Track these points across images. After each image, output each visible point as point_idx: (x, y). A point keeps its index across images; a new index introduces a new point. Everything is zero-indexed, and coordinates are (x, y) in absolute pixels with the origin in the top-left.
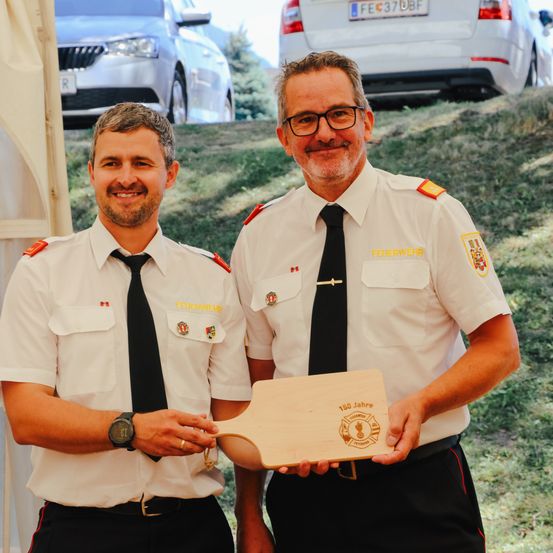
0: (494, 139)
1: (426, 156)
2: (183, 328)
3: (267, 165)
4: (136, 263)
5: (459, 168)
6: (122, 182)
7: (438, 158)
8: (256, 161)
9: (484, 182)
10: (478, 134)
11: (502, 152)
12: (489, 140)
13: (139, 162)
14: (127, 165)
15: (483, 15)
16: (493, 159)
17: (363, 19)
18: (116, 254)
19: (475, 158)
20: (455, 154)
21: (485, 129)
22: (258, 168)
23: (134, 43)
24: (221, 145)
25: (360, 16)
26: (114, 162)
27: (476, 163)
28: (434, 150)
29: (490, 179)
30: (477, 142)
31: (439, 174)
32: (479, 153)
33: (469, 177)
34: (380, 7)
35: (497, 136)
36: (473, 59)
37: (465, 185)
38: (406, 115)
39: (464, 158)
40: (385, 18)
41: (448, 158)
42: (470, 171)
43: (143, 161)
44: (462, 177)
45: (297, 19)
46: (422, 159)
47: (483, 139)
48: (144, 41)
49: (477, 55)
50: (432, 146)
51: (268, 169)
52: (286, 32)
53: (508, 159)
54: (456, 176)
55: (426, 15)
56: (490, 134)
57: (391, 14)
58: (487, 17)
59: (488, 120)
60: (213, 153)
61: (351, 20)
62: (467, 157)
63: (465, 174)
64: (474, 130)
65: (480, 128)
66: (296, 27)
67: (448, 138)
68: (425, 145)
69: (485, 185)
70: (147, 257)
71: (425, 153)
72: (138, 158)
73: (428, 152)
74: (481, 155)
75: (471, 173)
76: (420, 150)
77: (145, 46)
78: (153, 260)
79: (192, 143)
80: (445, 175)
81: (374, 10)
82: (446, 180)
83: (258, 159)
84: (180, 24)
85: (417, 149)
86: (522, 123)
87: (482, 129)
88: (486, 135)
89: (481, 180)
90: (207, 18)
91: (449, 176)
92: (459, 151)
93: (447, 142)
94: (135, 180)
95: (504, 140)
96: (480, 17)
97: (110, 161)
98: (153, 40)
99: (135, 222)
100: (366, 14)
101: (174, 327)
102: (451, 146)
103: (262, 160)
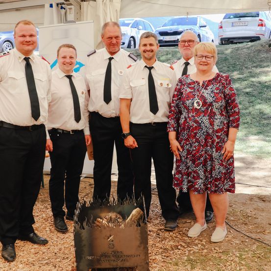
2: (161, 84)
4: (150, 68)
6: (147, 49)
13: (151, 45)
14: (148, 46)
18: (146, 66)
26: (145, 45)
36: (256, 34)
55: (247, 25)
70: (153, 67)
94: (150, 49)
99: (150, 59)
101: (159, 84)
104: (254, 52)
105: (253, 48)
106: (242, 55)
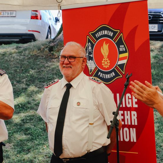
0: (25, 55)
1: (4, 60)
5: (12, 64)
7: (7, 60)
9: (19, 68)
10: (20, 54)
11: (26, 59)
12: (23, 56)
15: (32, 18)
16: (23, 61)
19: (18, 61)
21: (23, 52)
28: (6, 58)
29: (21, 67)
30: (19, 56)
31: (6, 65)
32: (19, 59)
33: (15, 67)
34: (1, 13)
36: (29, 31)
37: (13, 69)
39: (15, 61)
40: (2, 17)
41: (10, 61)
42: (16, 64)
46: (2, 60)
47: (21, 55)
49: (31, 30)
50: (6, 57)
53: (27, 62)
54: (11, 66)
55: (15, 17)
56: (24, 54)
57: (4, 16)
58: (34, 19)
59: (24, 50)
62: (16, 60)
63: (14, 66)
64: (19, 52)
65: (21, 52)
68: (4, 56)
69: (19, 69)
71: (4, 59)
74: (20, 60)
75: (15, 66)
80: (8, 65)
82: (8, 67)
85: (1, 57)
86: (33, 51)
88: (22, 54)
89: (18, 68)
91: (9, 66)
92: (13, 59)
93: (11, 56)
95: (27, 56)
96: (31, 18)
102: (11, 57)
104: (29, 58)
105: (27, 52)
106: (12, 63)
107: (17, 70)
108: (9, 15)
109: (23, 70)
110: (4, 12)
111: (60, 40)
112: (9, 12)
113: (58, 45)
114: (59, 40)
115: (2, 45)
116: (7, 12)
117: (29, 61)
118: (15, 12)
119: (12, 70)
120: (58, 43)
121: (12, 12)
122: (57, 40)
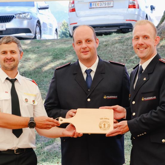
1: (107, 50)
2: (26, 100)
3: (59, 52)
4: (13, 81)
5: (116, 54)
6: (8, 58)
7: (110, 51)
8: (55, 51)
9: (123, 58)
10: (123, 44)
11: (129, 49)
12: (125, 45)
13: (12, 52)
14: (9, 53)
16: (127, 51)
17: (93, 8)
18: (7, 79)
19: (121, 51)
20: (115, 50)
21: (125, 42)
22: (56, 53)
23: (24, 15)
24: (46, 46)
25: (92, 7)
26: (5, 53)
27: (121, 52)
28: (109, 48)
30: (122, 46)
31: (110, 56)
32: (122, 49)
34: (99, 4)
35: (128, 44)
36: (127, 20)
37: (117, 59)
38: (103, 38)
39: (118, 51)
40: (100, 8)
41: (113, 51)
43: (13, 52)
44: (116, 57)
45: (74, 8)
46: (105, 51)
47: (124, 45)
48: (27, 14)
49: (128, 19)
50: (108, 47)
51: (59, 54)
52: (70, 12)
53: (131, 51)
54: (115, 56)
55: (112, 7)
57: (102, 6)
58: (131, 8)
59: (126, 39)
60: (43, 49)
61: (90, 8)
62: (119, 51)
63: (117, 56)
64: (121, 42)
65: (123, 42)
66: (73, 10)
67: (113, 45)
68: (106, 47)
69: (123, 59)
70: (16, 79)
71: (106, 49)
72: (12, 51)
73: (107, 49)
74: (123, 50)
75: (119, 56)
76: (105, 48)
77: (27, 15)
78: (18, 80)
79: (37, 46)
81: (97, 5)
83: (56, 51)
84: (40, 9)
87: (124, 42)
88: (125, 44)
90: (48, 7)
91: (113, 57)
92: (116, 49)
93: (113, 46)
94: (11, 57)
95: (130, 46)
96: (129, 8)
97: (4, 52)
98: (30, 14)
100: (94, 6)
101: (24, 100)
102: (114, 47)
103: (57, 51)
107: (121, 60)
108: (107, 6)
109: (127, 60)
110: (102, 2)
111: (164, 28)
112: (107, 2)
113: (161, 33)
114: (162, 28)
115: (102, 36)
116: (104, 2)
117: (133, 51)
118: (112, 2)
119: (116, 61)
120: (161, 31)
121: (109, 2)
122: (161, 27)
